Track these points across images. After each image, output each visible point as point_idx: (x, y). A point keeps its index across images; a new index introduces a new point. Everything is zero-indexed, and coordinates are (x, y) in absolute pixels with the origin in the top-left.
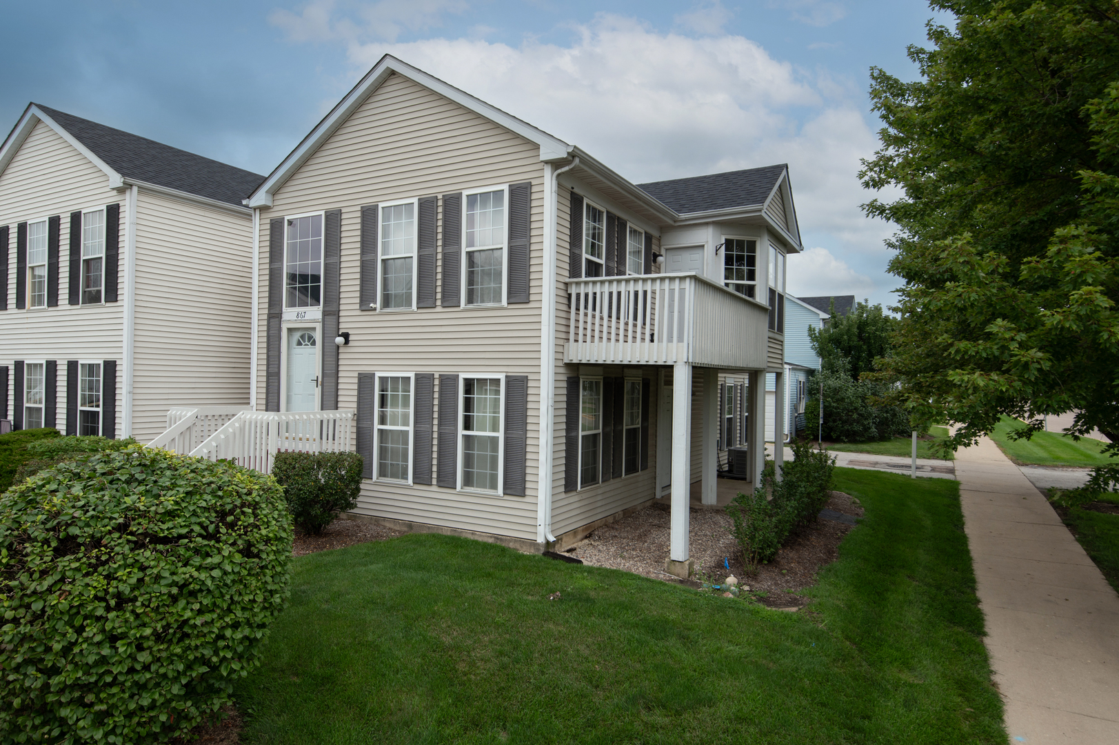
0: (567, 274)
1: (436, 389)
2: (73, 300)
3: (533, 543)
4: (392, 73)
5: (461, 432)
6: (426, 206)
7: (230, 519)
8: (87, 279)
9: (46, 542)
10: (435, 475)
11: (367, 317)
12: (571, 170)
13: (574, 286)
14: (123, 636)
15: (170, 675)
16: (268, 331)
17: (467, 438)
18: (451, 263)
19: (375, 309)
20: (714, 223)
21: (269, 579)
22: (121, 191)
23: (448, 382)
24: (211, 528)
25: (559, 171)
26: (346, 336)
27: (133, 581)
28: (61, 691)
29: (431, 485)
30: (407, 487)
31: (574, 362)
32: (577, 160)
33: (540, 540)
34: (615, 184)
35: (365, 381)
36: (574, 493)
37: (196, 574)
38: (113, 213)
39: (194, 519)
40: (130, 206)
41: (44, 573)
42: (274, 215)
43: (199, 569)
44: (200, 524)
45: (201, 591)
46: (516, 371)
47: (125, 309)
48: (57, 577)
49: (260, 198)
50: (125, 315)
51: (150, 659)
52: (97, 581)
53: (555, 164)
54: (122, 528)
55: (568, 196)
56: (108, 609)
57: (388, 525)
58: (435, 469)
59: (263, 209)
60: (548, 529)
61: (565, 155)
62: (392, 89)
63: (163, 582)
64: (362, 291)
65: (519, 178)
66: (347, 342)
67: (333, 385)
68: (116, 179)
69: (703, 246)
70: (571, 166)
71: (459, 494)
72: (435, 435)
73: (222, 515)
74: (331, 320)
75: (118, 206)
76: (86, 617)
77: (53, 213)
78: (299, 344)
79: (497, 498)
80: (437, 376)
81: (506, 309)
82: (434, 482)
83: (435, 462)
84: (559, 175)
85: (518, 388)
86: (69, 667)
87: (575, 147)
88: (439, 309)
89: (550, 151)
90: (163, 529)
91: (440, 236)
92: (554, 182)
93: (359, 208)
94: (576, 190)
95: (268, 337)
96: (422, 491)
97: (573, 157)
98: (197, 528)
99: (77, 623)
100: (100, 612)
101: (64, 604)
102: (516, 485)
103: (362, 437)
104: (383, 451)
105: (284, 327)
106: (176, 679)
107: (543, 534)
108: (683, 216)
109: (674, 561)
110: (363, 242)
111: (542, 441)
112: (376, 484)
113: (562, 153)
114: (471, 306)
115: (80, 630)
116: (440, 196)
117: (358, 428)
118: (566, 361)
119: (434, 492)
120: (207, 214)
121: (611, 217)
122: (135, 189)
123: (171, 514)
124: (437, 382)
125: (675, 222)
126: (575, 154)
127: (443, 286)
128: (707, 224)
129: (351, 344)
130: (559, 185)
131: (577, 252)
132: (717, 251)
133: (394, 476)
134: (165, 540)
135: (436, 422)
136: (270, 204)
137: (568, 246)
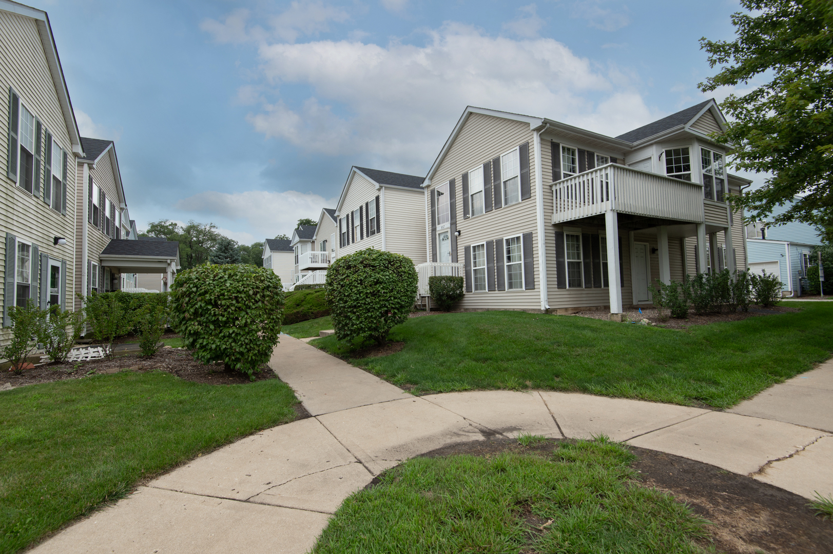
0: (551, 181)
1: (495, 247)
2: (368, 236)
3: (540, 310)
4: (471, 113)
5: (506, 264)
6: (486, 167)
7: (392, 263)
8: (371, 226)
9: (344, 267)
10: (496, 286)
11: (467, 221)
12: (546, 130)
13: (554, 186)
14: (362, 292)
15: (376, 308)
16: (432, 237)
17: (509, 266)
18: (497, 188)
19: (469, 217)
20: (656, 143)
21: (406, 285)
22: (379, 190)
23: (499, 242)
24: (386, 265)
25: (540, 132)
26: (459, 232)
27: (364, 276)
28: (348, 308)
29: (495, 290)
30: (486, 293)
31: (557, 223)
32: (548, 125)
33: (543, 308)
34: (578, 133)
35: (467, 249)
36: (565, 290)
37: (381, 277)
38: (377, 198)
39: (381, 262)
40: (382, 195)
41: (343, 274)
42: (431, 188)
43: (383, 275)
44: (383, 263)
45: (383, 282)
46: (527, 231)
47: (382, 234)
48: (346, 275)
49: (426, 183)
50: (383, 237)
51: (370, 301)
52: (356, 276)
53: (538, 130)
54: (362, 262)
55: (550, 144)
56: (358, 284)
57: (479, 311)
58: (496, 283)
59: (428, 186)
60: (546, 303)
61: (541, 124)
62: (472, 120)
63: (372, 277)
64: (464, 211)
65: (522, 142)
66: (460, 234)
67: (456, 254)
68: (377, 185)
69: (650, 158)
70: (545, 129)
71: (507, 292)
72: (496, 268)
73: (390, 262)
74: (454, 226)
75: (379, 196)
76: (353, 286)
77: (360, 205)
78: (443, 240)
79: (523, 292)
80: (494, 241)
81: (521, 203)
82: (496, 289)
83: (496, 280)
84: (540, 134)
85: (528, 238)
86: (350, 300)
87: (545, 118)
88: (494, 211)
89: (535, 124)
90: (373, 263)
91: (492, 178)
92: (538, 138)
93: (461, 176)
94: (554, 141)
95: (432, 239)
96: (493, 294)
97: (546, 124)
98: (382, 264)
99: (351, 288)
100: (356, 284)
101: (348, 283)
102: (531, 284)
103: (468, 273)
104: (476, 279)
105: (437, 233)
106: (377, 310)
107: (544, 305)
108: (635, 144)
109: (613, 314)
110: (463, 190)
111: (540, 261)
112: (474, 294)
113: (539, 123)
114: (506, 206)
115: (351, 289)
116: (491, 161)
117: (466, 271)
118: (553, 223)
119: (497, 293)
120: (410, 194)
121: (581, 152)
122: (383, 188)
123: (374, 260)
124: (495, 244)
125: (631, 148)
126: (546, 122)
127: (495, 200)
128: (652, 145)
129: (461, 235)
130: (542, 139)
131: (557, 170)
132: (660, 158)
133: (481, 289)
134: (373, 266)
135: (495, 262)
136: (430, 184)
137: (551, 168)
